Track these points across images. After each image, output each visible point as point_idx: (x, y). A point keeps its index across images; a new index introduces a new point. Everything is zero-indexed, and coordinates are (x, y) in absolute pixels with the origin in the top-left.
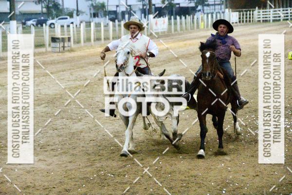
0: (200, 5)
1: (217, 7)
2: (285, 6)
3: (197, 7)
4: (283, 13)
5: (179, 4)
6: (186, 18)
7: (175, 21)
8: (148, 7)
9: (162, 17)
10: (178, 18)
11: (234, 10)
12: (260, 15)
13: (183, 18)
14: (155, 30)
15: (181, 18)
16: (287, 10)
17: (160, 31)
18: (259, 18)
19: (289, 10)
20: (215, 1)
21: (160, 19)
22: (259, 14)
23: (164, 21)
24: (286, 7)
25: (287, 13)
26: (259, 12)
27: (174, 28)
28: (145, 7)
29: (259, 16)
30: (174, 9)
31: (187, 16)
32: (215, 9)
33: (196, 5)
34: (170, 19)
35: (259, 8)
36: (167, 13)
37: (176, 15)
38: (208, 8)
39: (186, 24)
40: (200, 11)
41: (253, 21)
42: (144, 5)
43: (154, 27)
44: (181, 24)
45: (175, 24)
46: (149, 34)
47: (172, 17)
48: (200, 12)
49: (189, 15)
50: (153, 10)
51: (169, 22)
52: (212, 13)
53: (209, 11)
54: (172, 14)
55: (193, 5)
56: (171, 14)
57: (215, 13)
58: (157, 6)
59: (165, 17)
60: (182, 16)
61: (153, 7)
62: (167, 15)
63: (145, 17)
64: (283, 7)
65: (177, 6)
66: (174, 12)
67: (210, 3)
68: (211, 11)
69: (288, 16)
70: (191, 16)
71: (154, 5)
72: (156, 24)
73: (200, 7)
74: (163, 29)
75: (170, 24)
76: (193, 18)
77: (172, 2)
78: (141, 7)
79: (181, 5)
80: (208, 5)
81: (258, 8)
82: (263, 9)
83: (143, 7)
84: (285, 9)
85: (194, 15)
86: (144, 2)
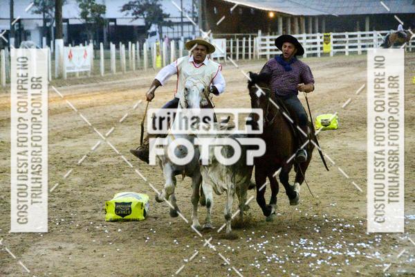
0: (155, 23)
1: (186, 28)
2: (311, 30)
3: (149, 27)
4: (308, 44)
5: (114, 20)
6: (127, 47)
7: (107, 51)
8: (54, 25)
9: (81, 45)
10: (113, 46)
11: (218, 35)
12: (265, 45)
13: (122, 47)
14: (68, 68)
15: (117, 47)
16: (314, 38)
17: (76, 70)
18: (265, 50)
19: (318, 38)
20: (182, 17)
21: (77, 47)
22: (264, 43)
23: (86, 51)
24: (313, 32)
25: (315, 43)
26: (264, 40)
27: (105, 66)
28: (48, 24)
29: (263, 48)
30: (105, 30)
31: (130, 43)
32: (182, 32)
33: (146, 23)
34: (96, 48)
35: (265, 32)
36: (92, 37)
37: (109, 41)
38: (170, 30)
39: (127, 58)
40: (154, 34)
41: (252, 55)
42: (46, 20)
43: (67, 63)
44: (118, 58)
45: (107, 58)
46: (56, 76)
47: (101, 44)
48: (154, 38)
49: (134, 42)
50: (65, 30)
51: (95, 54)
52: (177, 40)
53: (171, 36)
54: (101, 40)
55: (140, 22)
56: (99, 39)
57: (182, 38)
58: (72, 22)
59: (88, 43)
60: (121, 43)
61: (65, 24)
62: (91, 41)
63: (49, 44)
64: (307, 32)
65: (112, 24)
66: (105, 37)
67: (174, 20)
68: (176, 36)
69: (315, 49)
70: (138, 43)
71: (67, 20)
72: (70, 57)
73: (154, 28)
74: (83, 67)
75: (97, 58)
76: (141, 48)
77: (102, 15)
78: (41, 24)
79: (119, 23)
80: (170, 24)
81: (262, 32)
82: (271, 34)
83: (45, 23)
84: (311, 35)
85: (144, 41)
86: (46, 15)
